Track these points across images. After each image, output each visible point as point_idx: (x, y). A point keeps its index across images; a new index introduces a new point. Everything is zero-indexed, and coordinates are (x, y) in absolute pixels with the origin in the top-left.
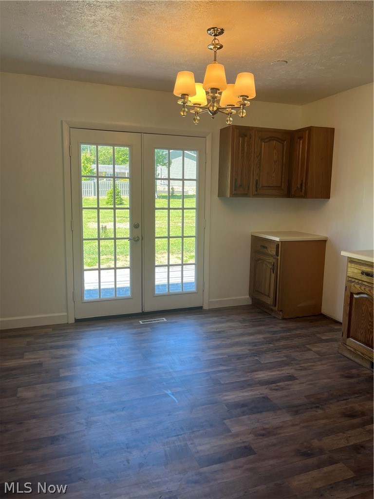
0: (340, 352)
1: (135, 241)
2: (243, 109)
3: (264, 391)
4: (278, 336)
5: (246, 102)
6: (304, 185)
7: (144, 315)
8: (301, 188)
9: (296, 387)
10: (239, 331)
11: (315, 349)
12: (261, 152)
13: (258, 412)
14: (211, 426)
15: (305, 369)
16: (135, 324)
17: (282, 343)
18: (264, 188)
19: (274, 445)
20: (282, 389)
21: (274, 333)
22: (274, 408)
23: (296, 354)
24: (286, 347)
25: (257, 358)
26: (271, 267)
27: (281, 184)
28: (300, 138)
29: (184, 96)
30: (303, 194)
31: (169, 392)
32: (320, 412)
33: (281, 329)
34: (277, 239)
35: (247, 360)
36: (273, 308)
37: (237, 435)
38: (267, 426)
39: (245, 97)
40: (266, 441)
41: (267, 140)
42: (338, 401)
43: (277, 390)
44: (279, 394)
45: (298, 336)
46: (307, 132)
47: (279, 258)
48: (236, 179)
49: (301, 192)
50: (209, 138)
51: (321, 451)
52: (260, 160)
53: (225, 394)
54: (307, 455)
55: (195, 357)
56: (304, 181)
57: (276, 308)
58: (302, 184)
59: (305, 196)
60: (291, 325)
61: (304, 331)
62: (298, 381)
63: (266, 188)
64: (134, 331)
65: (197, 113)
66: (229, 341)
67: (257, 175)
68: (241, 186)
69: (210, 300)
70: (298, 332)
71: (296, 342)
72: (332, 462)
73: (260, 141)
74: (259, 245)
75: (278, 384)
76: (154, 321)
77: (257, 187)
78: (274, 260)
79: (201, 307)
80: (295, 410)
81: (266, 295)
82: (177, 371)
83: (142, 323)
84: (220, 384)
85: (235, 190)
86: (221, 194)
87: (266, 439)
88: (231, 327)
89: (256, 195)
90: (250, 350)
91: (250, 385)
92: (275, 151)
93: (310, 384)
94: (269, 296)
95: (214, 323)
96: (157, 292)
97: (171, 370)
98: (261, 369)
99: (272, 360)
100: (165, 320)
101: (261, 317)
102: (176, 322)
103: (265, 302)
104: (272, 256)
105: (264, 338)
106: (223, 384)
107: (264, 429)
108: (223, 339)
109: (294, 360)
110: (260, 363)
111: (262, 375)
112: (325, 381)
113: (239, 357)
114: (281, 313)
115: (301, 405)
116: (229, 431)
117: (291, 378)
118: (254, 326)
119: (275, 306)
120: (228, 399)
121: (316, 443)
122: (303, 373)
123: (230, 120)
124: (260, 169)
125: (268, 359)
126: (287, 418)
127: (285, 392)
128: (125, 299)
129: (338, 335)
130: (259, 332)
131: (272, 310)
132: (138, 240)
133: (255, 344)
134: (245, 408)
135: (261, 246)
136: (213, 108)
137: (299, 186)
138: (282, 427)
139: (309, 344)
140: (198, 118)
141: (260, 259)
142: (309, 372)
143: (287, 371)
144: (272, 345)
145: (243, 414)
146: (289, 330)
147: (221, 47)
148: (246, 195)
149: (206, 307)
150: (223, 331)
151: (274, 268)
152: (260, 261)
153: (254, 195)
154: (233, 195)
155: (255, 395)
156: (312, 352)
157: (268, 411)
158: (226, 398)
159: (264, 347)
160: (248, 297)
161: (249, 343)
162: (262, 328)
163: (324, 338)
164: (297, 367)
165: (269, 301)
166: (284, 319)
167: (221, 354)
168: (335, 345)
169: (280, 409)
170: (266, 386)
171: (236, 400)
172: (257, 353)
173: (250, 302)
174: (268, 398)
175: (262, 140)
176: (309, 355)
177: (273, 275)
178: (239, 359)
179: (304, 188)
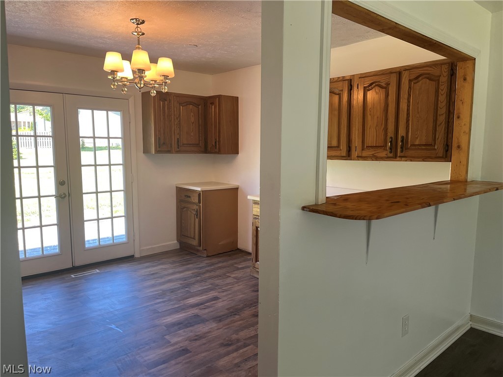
0: (251, 275)
1: (61, 198)
2: (165, 86)
3: (195, 311)
4: (204, 270)
5: (167, 81)
6: (217, 143)
7: (75, 269)
8: (216, 145)
9: (220, 304)
10: (171, 271)
11: (233, 276)
12: (180, 115)
13: (191, 326)
14: (154, 342)
15: (226, 291)
16: (67, 279)
17: (207, 275)
18: (184, 145)
19: (204, 344)
20: (208, 307)
21: (201, 268)
22: (204, 321)
23: (217, 282)
24: (210, 278)
25: (187, 289)
26: (195, 213)
27: (199, 142)
28: (212, 104)
29: (113, 72)
30: (217, 150)
31: (113, 326)
32: (237, 317)
33: (205, 265)
34: (199, 189)
35: (179, 291)
36: (199, 248)
37: (176, 343)
38: (197, 334)
39: (166, 77)
40: (198, 343)
41: (185, 104)
42: (250, 308)
43: (205, 309)
44: (207, 311)
45: (220, 268)
46: (217, 99)
47: (201, 205)
48: (159, 138)
49: (216, 148)
50: (131, 100)
51: (238, 340)
52: (180, 121)
53: (163, 319)
54: (228, 345)
55: (133, 297)
56: (218, 140)
57: (201, 248)
58: (216, 142)
59: (219, 152)
60: (215, 260)
61: (225, 264)
62: (220, 300)
63: (186, 145)
64: (68, 284)
65: (125, 85)
66: (163, 280)
67: (178, 134)
68: (164, 143)
69: (141, 249)
70: (220, 265)
71: (218, 272)
72: (245, 346)
73: (178, 104)
74: (183, 195)
75: (205, 305)
76: (87, 273)
77: (178, 145)
78: (197, 207)
79: (133, 256)
80: (219, 319)
81: (191, 238)
82: (118, 310)
83: (74, 277)
84: (158, 312)
85: (159, 147)
86: (146, 151)
87: (198, 342)
88: (163, 269)
89: (179, 152)
90: (180, 284)
91: (183, 309)
92: (192, 114)
93: (230, 300)
94: (194, 238)
95: (147, 267)
96: (87, 246)
97: (112, 310)
98: (192, 296)
99: (200, 289)
100: (98, 271)
101: (188, 258)
102: (110, 271)
103: (191, 244)
104: (194, 203)
105: (192, 273)
106: (160, 312)
107: (196, 336)
108: (157, 279)
109: (218, 285)
110: (191, 292)
111: (192, 301)
112: (241, 296)
113: (172, 291)
114: (205, 252)
115: (223, 316)
116: (170, 342)
117: (216, 298)
118: (184, 265)
119: (200, 246)
120: (166, 322)
121: (234, 337)
122: (225, 294)
123: (154, 92)
124: (180, 130)
125: (197, 288)
126: (214, 325)
127: (211, 309)
128: (55, 255)
129: (249, 263)
130: (188, 270)
131: (198, 251)
132: (65, 197)
133: (185, 279)
134: (181, 325)
135: (185, 196)
136: (141, 85)
137: (214, 144)
138: (209, 332)
139: (229, 273)
140: (126, 89)
141: (184, 208)
142: (229, 292)
143: (212, 294)
144: (199, 278)
145: (179, 328)
146: (212, 264)
147: (143, 34)
148: (169, 152)
149: (137, 255)
150: (156, 273)
151: (197, 214)
152: (185, 209)
153: (177, 151)
154: (158, 151)
155: (188, 315)
156: (230, 278)
157: (199, 323)
158: (164, 321)
159: (193, 280)
160: (176, 242)
161: (180, 279)
162: (191, 266)
163: (240, 267)
164: (220, 290)
165: (195, 243)
166: (208, 256)
167: (156, 291)
168: (248, 270)
169: (207, 321)
170: (196, 308)
171: (173, 321)
172: (188, 285)
173: (178, 247)
174: (198, 316)
175: (180, 104)
176: (229, 280)
177: (197, 220)
178: (172, 292)
179: (218, 145)
